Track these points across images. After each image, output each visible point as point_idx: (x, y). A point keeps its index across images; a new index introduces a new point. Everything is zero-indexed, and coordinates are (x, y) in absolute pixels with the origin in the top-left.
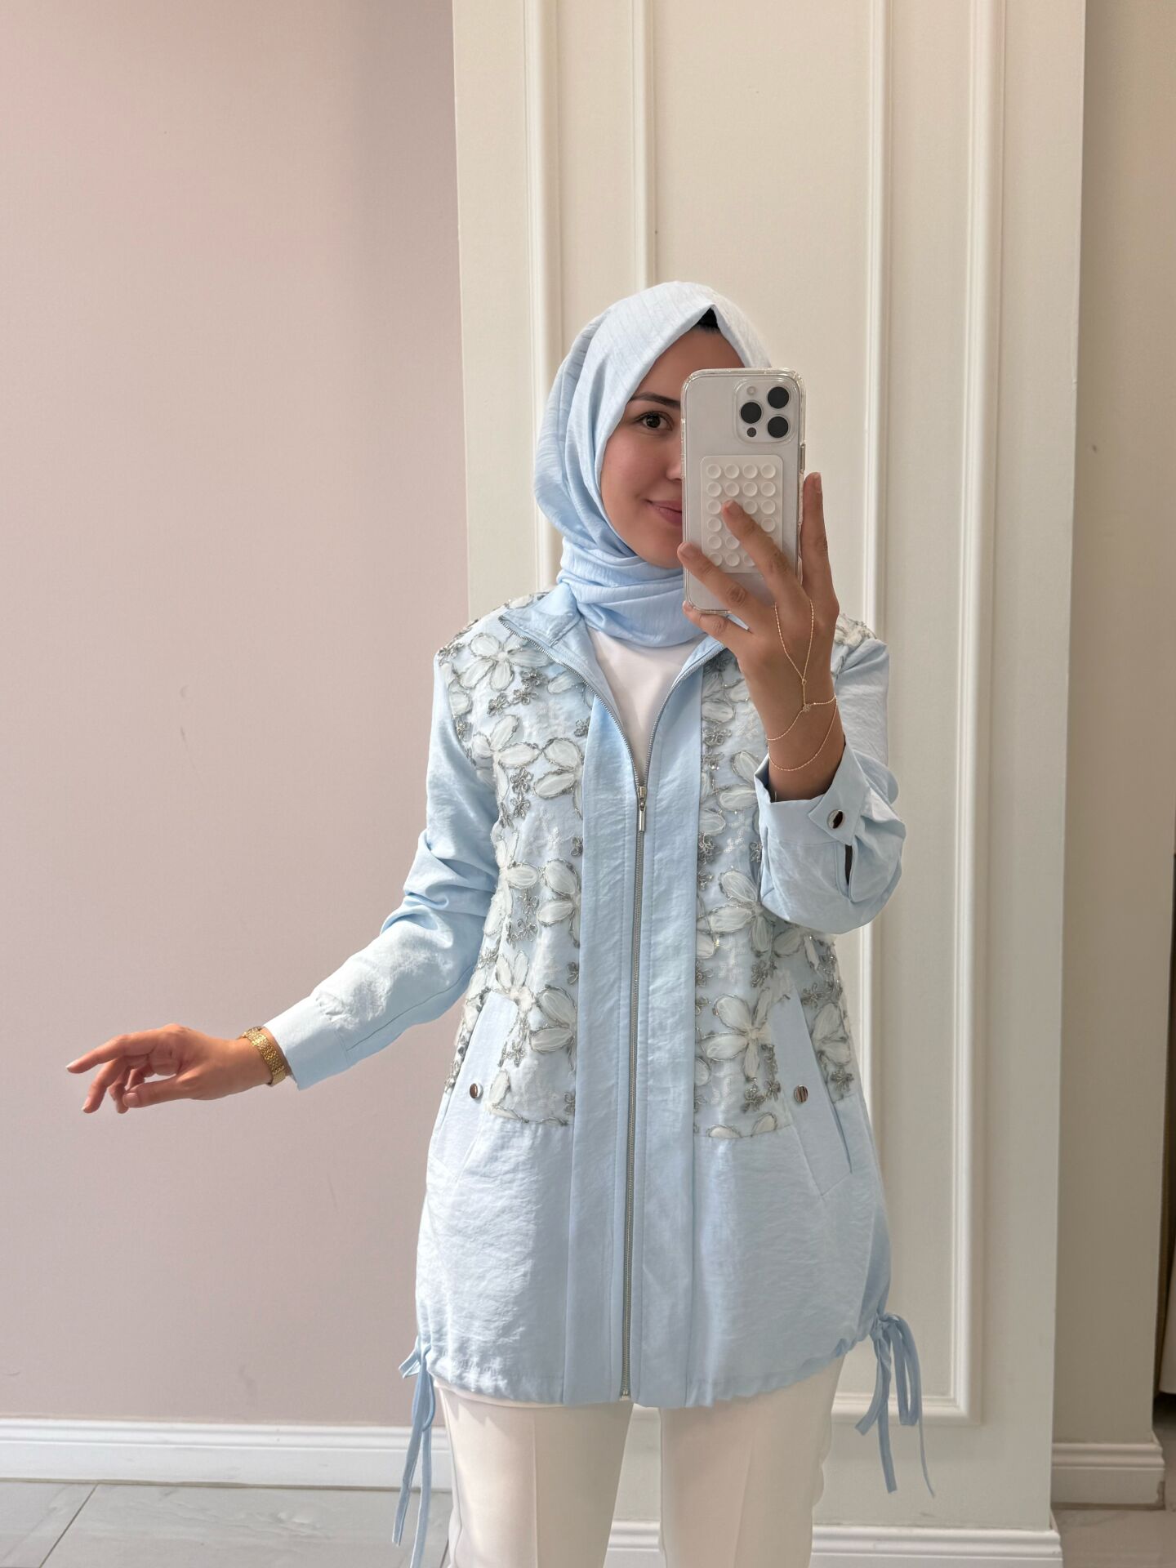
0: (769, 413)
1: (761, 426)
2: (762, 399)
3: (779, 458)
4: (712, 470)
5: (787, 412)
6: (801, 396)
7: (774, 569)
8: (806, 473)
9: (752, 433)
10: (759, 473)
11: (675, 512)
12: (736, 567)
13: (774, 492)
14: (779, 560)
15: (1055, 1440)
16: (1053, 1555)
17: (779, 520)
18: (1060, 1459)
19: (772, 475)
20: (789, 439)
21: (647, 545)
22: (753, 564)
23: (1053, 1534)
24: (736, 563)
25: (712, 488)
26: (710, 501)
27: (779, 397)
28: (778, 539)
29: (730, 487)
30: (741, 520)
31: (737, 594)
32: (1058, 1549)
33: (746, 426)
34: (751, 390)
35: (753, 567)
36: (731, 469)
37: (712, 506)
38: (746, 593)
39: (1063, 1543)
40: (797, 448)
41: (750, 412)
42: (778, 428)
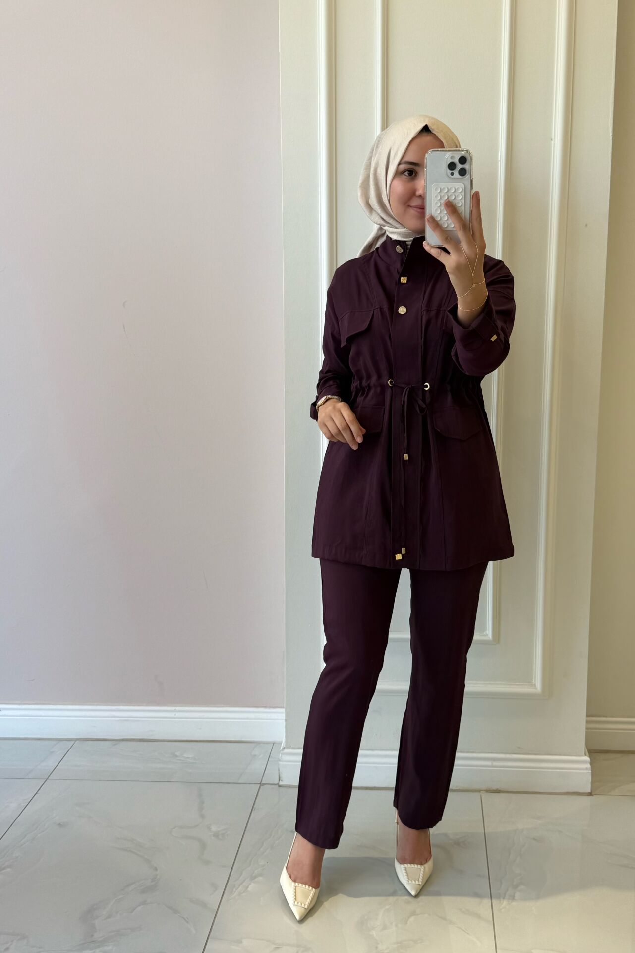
0: (459, 166)
1: (456, 172)
2: (456, 161)
3: (461, 184)
4: (436, 189)
5: (466, 166)
6: (471, 160)
7: (461, 228)
8: (474, 191)
9: (452, 174)
10: (455, 191)
12: (447, 227)
13: (460, 198)
14: (463, 224)
15: (588, 715)
16: (587, 769)
17: (463, 209)
18: (590, 725)
19: (461, 190)
20: (467, 176)
22: (453, 226)
23: (587, 759)
24: (446, 226)
25: (436, 196)
26: (436, 201)
27: (463, 160)
28: (463, 215)
29: (444, 195)
30: (451, 207)
31: (447, 239)
32: (589, 766)
33: (449, 172)
34: (452, 158)
35: (454, 227)
36: (444, 188)
37: (436, 203)
38: (451, 239)
39: (591, 764)
40: (469, 181)
41: (452, 166)
42: (463, 172)
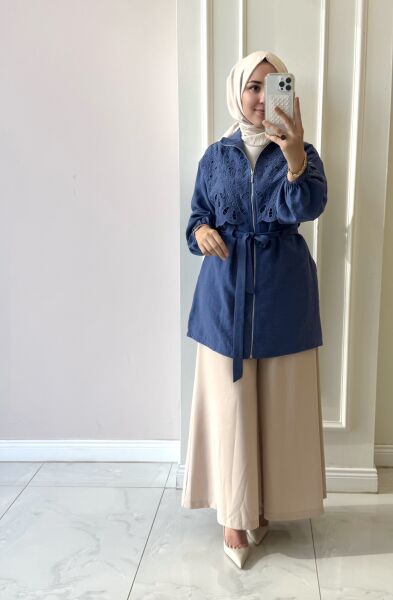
0: (286, 84)
1: (284, 88)
3: (288, 95)
4: (272, 99)
5: (291, 84)
6: (294, 80)
7: (287, 122)
8: (295, 98)
9: (282, 89)
10: (284, 99)
11: (263, 111)
13: (287, 105)
14: (289, 120)
15: (375, 444)
16: (375, 477)
18: (377, 450)
19: (287, 100)
20: (291, 91)
21: (256, 120)
23: (375, 470)
25: (272, 103)
27: (289, 80)
29: (277, 103)
30: (279, 111)
32: (376, 475)
34: (282, 79)
36: (277, 98)
37: (272, 108)
39: (378, 474)
40: (293, 93)
41: (282, 84)
42: (288, 88)
